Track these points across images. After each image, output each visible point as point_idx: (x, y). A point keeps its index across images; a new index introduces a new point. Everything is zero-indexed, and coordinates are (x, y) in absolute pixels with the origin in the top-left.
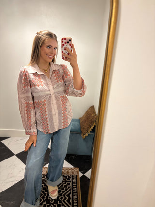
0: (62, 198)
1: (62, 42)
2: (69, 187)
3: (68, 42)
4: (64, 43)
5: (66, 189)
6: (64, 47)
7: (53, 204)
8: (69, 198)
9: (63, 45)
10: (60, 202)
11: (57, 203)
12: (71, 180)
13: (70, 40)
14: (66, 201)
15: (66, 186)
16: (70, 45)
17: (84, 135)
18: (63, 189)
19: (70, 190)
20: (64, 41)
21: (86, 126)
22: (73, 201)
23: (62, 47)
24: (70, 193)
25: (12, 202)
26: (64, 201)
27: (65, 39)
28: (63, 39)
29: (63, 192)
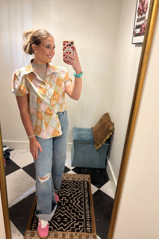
0: (73, 202)
1: (64, 45)
2: (80, 192)
3: (70, 45)
4: (66, 46)
5: (78, 194)
6: (65, 50)
7: (64, 206)
8: (81, 202)
9: (65, 48)
10: (72, 205)
11: (68, 206)
12: (82, 186)
13: (72, 43)
14: (77, 204)
15: (77, 191)
16: (72, 48)
17: (97, 146)
18: (74, 193)
19: (82, 194)
20: (66, 44)
21: (99, 135)
22: (85, 205)
23: (64, 50)
24: (82, 197)
25: (23, 218)
26: (75, 204)
27: (67, 42)
28: (64, 42)
29: (75, 196)
